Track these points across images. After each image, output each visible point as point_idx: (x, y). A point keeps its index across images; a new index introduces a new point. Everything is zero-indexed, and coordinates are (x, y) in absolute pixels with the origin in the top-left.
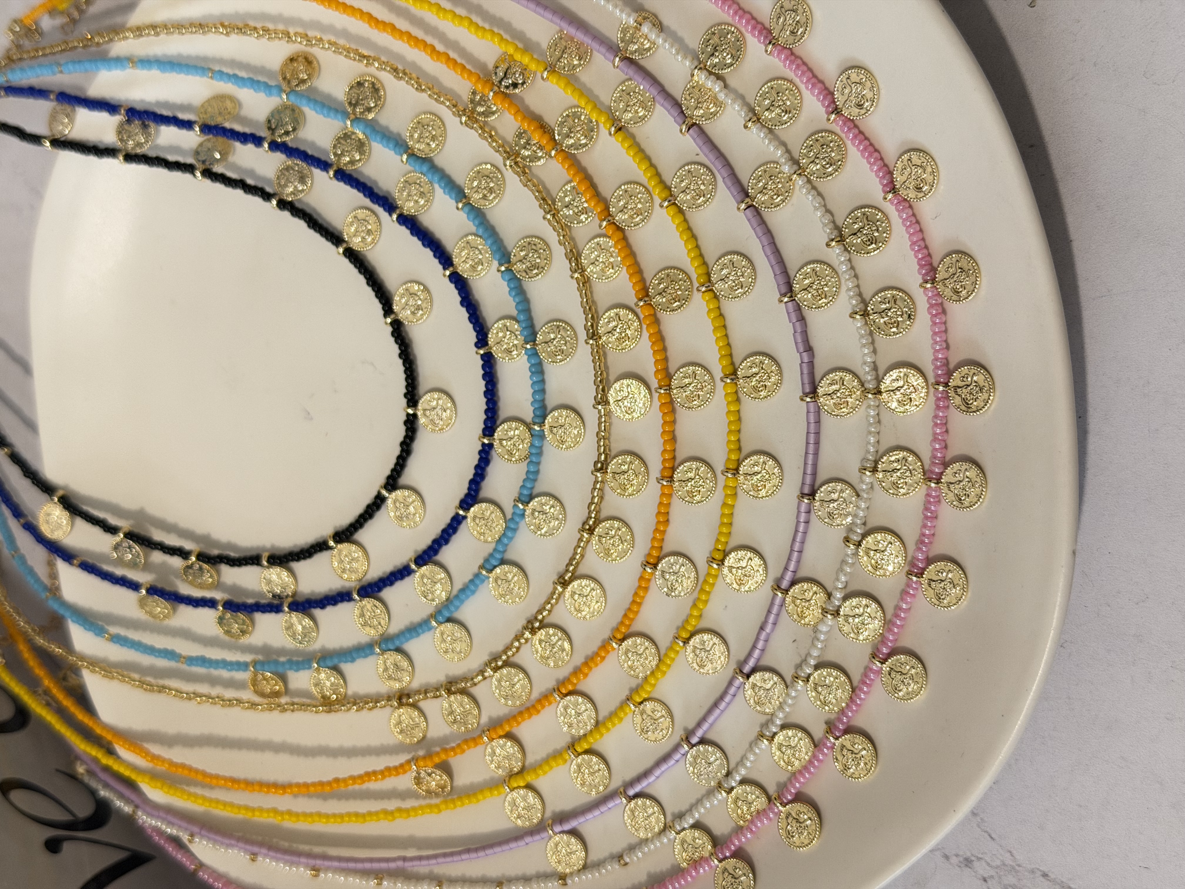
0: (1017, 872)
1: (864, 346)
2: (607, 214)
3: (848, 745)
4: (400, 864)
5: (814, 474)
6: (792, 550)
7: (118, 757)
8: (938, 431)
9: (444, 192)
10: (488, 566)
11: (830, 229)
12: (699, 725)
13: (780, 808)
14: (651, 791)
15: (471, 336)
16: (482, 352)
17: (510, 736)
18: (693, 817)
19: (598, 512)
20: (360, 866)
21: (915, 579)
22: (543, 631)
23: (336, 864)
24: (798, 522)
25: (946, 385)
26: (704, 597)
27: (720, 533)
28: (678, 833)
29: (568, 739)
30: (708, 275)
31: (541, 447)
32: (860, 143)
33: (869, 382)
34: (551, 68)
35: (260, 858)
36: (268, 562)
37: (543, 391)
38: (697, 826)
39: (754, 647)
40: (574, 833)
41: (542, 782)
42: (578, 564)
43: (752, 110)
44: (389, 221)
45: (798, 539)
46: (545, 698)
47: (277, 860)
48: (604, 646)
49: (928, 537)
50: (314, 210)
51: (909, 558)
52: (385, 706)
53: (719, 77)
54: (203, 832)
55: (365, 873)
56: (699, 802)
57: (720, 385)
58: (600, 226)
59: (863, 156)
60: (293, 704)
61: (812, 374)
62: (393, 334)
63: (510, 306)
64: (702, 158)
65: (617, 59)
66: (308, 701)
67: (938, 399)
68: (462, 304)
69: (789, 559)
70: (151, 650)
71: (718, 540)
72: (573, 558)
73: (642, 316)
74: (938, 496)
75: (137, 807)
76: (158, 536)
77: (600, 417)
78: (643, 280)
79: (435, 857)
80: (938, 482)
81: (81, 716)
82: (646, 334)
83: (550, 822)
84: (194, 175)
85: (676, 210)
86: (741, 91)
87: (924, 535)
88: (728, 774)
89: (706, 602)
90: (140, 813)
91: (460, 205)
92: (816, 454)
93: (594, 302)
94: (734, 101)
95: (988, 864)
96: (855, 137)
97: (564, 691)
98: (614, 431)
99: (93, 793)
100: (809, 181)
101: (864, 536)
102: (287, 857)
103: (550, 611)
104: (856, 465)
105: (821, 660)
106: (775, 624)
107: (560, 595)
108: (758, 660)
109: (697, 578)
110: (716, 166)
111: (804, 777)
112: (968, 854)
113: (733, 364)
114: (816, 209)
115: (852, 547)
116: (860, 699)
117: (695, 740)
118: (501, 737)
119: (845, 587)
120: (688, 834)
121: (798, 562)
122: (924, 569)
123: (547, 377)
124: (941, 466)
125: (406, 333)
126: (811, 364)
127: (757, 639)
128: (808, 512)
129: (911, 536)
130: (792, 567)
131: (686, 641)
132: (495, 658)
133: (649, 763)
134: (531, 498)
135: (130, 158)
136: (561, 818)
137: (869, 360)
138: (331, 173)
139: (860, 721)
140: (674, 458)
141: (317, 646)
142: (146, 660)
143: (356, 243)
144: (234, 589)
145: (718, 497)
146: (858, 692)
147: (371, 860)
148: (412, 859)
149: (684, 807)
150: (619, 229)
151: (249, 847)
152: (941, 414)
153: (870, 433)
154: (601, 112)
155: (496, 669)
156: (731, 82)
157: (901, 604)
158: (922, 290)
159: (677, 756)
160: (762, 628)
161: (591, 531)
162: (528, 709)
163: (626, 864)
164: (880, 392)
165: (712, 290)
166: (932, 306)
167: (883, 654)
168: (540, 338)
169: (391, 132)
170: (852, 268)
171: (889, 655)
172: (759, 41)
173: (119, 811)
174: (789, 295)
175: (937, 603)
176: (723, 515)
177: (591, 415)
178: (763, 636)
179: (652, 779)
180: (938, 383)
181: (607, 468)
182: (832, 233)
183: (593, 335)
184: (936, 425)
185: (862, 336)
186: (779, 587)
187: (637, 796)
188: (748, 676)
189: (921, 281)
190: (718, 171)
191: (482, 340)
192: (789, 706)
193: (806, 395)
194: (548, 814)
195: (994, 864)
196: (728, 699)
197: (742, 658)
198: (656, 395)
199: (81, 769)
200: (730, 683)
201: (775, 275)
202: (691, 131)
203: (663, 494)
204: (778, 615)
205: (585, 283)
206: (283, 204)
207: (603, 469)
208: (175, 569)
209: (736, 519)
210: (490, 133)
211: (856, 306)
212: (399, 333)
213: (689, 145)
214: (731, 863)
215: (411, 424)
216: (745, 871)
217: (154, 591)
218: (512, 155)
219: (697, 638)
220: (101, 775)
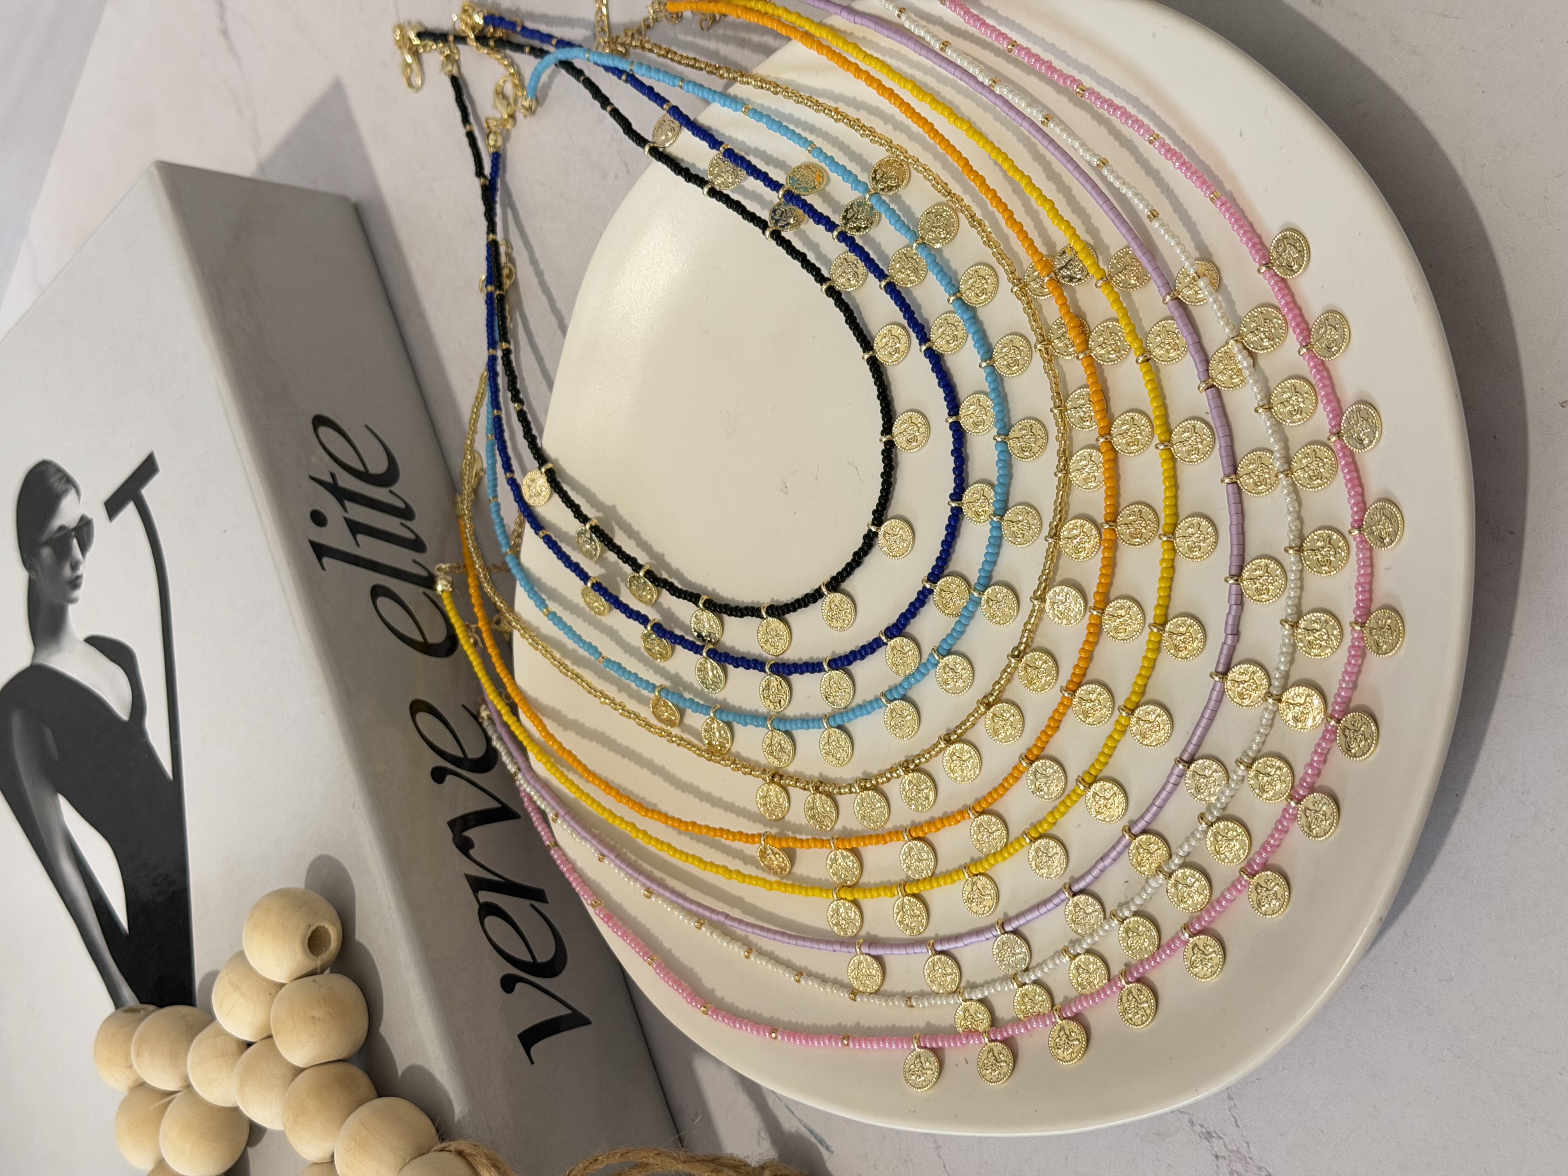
0: (1247, 1163)
1: (1282, 653)
2: (1107, 432)
3: (1135, 992)
4: (722, 919)
5: (1198, 745)
6: (1153, 804)
7: (519, 720)
8: (1316, 758)
9: (974, 345)
10: (889, 695)
11: (1294, 536)
12: (1017, 917)
13: (1058, 1019)
14: (956, 953)
15: (950, 487)
16: (954, 505)
17: (855, 852)
18: (983, 993)
19: (1001, 693)
20: (687, 905)
21: (1245, 877)
22: (915, 775)
23: (667, 894)
24: (1167, 782)
25: (1338, 721)
26: (1062, 809)
27: (1097, 760)
28: (965, 1001)
29: (904, 877)
30: (1175, 525)
31: (973, 613)
32: (1348, 473)
33: (1274, 687)
34: (1107, 279)
35: (606, 861)
36: (704, 604)
37: (994, 563)
38: (983, 1001)
39: (1089, 872)
40: (878, 959)
41: (867, 903)
42: (967, 729)
43: (1268, 395)
44: (917, 350)
45: (1163, 796)
46: (896, 833)
47: (620, 869)
48: (962, 812)
49: (1272, 846)
50: (858, 307)
51: (1250, 856)
52: (757, 776)
53: (1251, 355)
54: (567, 817)
55: (691, 914)
56: (993, 982)
57: (1147, 630)
58: (1097, 440)
59: (1346, 486)
60: (682, 739)
61: (1230, 657)
62: (883, 452)
63: (993, 475)
64: (1209, 418)
65: (1168, 297)
66: (695, 741)
67: (1327, 731)
68: (953, 453)
69: (1148, 810)
70: (578, 639)
71: (1093, 765)
72: (964, 723)
73: (1103, 537)
74: (1294, 815)
75: (519, 769)
76: (620, 539)
77: (1033, 611)
78: (1117, 504)
79: (753, 926)
80: (1299, 802)
81: (500, 669)
82: (1100, 555)
83: (861, 941)
84: (764, 233)
85: (1169, 456)
86: (1267, 374)
87: (1268, 843)
88: (1026, 970)
89: (1063, 814)
90: (520, 776)
91: (984, 364)
92: (1207, 729)
93: (1067, 504)
94: (1256, 382)
95: (1225, 1145)
96: (1347, 466)
97: (914, 835)
98: (1042, 625)
99: (488, 740)
100: (1293, 484)
101: (1219, 819)
102: (629, 871)
103: (927, 760)
104: (1237, 755)
105: (1142, 908)
106: (1115, 860)
107: (941, 750)
108: (1089, 884)
109: (1064, 790)
110: (1220, 432)
111: (1088, 1003)
112: (1212, 1130)
113: (1166, 614)
114: (1289, 513)
115: (1204, 824)
116: (1161, 958)
117: (1008, 928)
118: (845, 849)
119: (1185, 857)
120: (974, 1006)
121: (1155, 815)
122: (1257, 872)
123: (1002, 551)
124: (1306, 790)
125: (896, 456)
126: (1233, 648)
127: (1094, 867)
128: (1180, 776)
129: (1259, 839)
130: (1148, 818)
131: (1033, 840)
132: (867, 777)
133: (963, 930)
134: (949, 653)
135: (714, 193)
136: (873, 941)
137: (1282, 668)
138: (883, 283)
139: (1154, 977)
140: (1084, 675)
141: (720, 695)
142: (571, 645)
143: (882, 355)
144: (667, 614)
145: (1108, 727)
146: (1161, 951)
147: (699, 905)
148: (733, 919)
149: (980, 981)
150: (1113, 449)
151: (599, 847)
152: (1324, 745)
153: (1259, 732)
154: (1136, 337)
155: (865, 789)
156: (1262, 362)
157: (1226, 893)
158: (1351, 629)
159: (989, 935)
160: (1102, 859)
161: (989, 706)
162: (877, 836)
163: (912, 1006)
164: (1280, 701)
165: (1172, 542)
166: (1354, 646)
167: (1195, 929)
168: (1008, 515)
169: (950, 268)
170: (1301, 579)
171: (1200, 933)
172: (1297, 339)
173: (504, 765)
174: (1236, 578)
175: (1256, 906)
176: (1106, 745)
177: (1027, 605)
178: (1101, 866)
179: (960, 944)
180: (1332, 717)
181: (1022, 657)
182: (1294, 540)
183: (1055, 534)
184: (1316, 752)
185: (1284, 644)
186: (1129, 830)
187: (942, 952)
188: (1075, 894)
189: (1353, 620)
190: (1220, 437)
191: (957, 495)
192: (1099, 936)
193: (1217, 673)
194: (863, 933)
195: (1230, 1147)
196: (1050, 906)
197: (1077, 876)
198: (1088, 613)
199: (484, 714)
200: (1057, 894)
201: (1231, 555)
202: (1208, 391)
203: (1061, 703)
204: (1120, 853)
205: (1065, 485)
206: (832, 292)
207: (1019, 657)
208: (623, 576)
209: (1116, 754)
210: (1033, 311)
211: (1290, 615)
212: (889, 453)
213: (1202, 402)
214: (998, 1047)
215: (870, 540)
216: (1007, 1059)
217: (598, 587)
218: (1045, 340)
219: (1043, 842)
220: (499, 728)
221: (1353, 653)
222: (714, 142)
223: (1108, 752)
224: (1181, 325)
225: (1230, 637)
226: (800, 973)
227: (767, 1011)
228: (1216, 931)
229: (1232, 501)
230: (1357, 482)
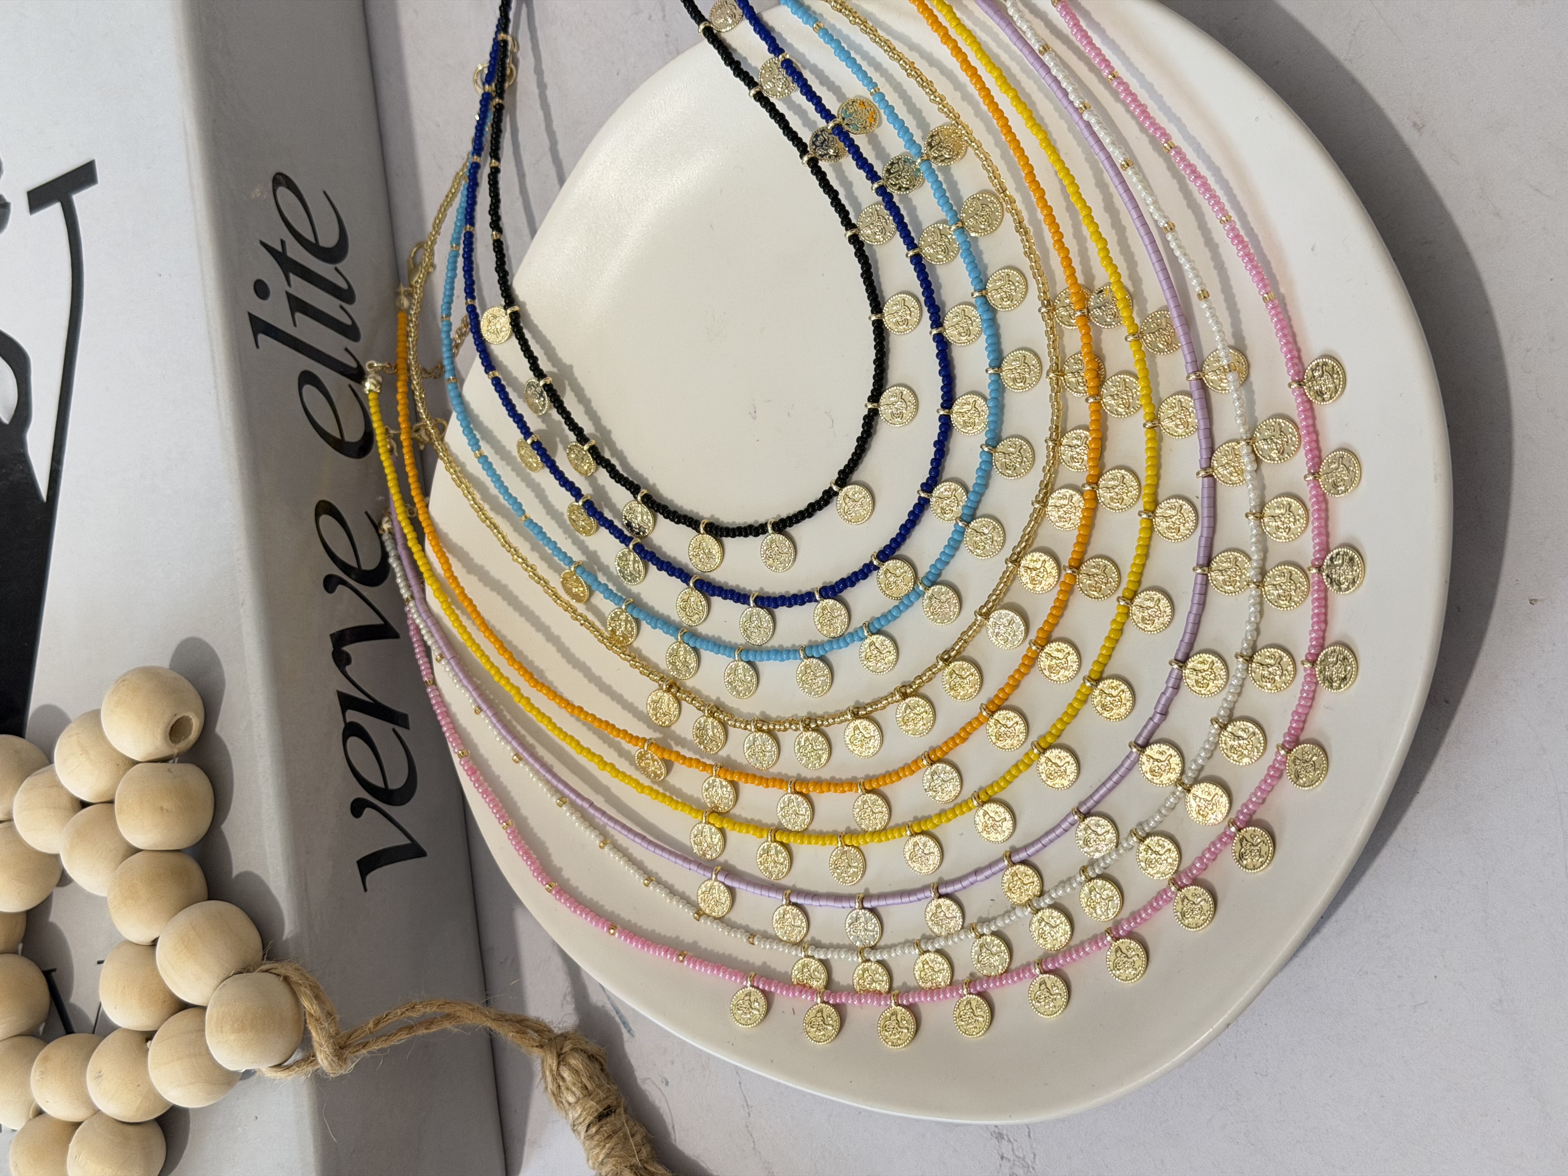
1: (1205, 749)
2: (1094, 482)
3: (974, 1004)
4: (586, 805)
5: (1097, 803)
6: (1039, 840)
7: (423, 550)
8: (1207, 855)
9: (986, 348)
10: (808, 651)
11: (1248, 645)
12: (879, 897)
13: (893, 1004)
14: (809, 910)
15: (924, 475)
16: (923, 495)
17: (734, 785)
18: (826, 955)
19: (919, 687)
20: (555, 782)
21: (1109, 938)
22: (814, 734)
23: (537, 766)
24: (1059, 826)
26: (950, 815)
27: (997, 782)
28: (807, 956)
29: (776, 822)
30: (1135, 594)
31: (912, 603)
32: (1318, 607)
33: (1187, 777)
34: (1138, 336)
35: (482, 715)
36: (643, 498)
37: (947, 564)
38: (825, 963)
39: (960, 880)
40: (731, 891)
41: (734, 835)
42: (876, 710)
43: (1262, 505)
44: (927, 331)
45: (1051, 836)
46: (780, 781)
47: (494, 726)
48: (851, 783)
49: (1142, 919)
50: (876, 262)
51: (1118, 918)
52: (654, 680)
53: (1258, 460)
54: (452, 661)
55: (555, 790)
56: (837, 947)
57: (1079, 680)
58: (1083, 486)
59: (1312, 618)
60: (586, 620)
61: (1152, 734)
62: (865, 418)
63: (971, 480)
64: (1198, 503)
65: (1193, 376)
66: (598, 624)
67: (1225, 834)
68: (935, 444)
69: (1033, 844)
70: (505, 490)
71: (991, 787)
72: (876, 703)
73: (1062, 579)
74: (1171, 898)
75: (412, 597)
76: (570, 402)
77: (974, 624)
78: (1084, 552)
79: (616, 822)
80: (1180, 889)
81: (415, 492)
82: (1054, 595)
83: (719, 868)
84: (801, 157)
85: (1149, 526)
86: (1267, 482)
87: (1139, 913)
88: (873, 948)
89: (949, 819)
90: (411, 604)
91: (991, 371)
92: (1110, 790)
93: (1036, 533)
94: (1254, 488)
96: (1318, 599)
97: (798, 789)
98: (978, 637)
99: (385, 556)
100: (1261, 597)
101: (1099, 877)
102: (503, 732)
103: (829, 725)
104: (1132, 825)
105: (1002, 931)
106: (987, 878)
107: (846, 720)
108: (956, 892)
109: (956, 797)
110: (1204, 521)
111: (926, 998)
113: (1102, 672)
114: (1249, 622)
115: (1083, 877)
116: (1007, 982)
117: (867, 905)
118: (726, 779)
119: (1056, 899)
120: (814, 964)
121: (1038, 851)
122: (1121, 937)
123: (958, 554)
124: (1190, 880)
125: (877, 423)
126: (1157, 726)
127: (966, 877)
128: (1072, 825)
129: (1133, 904)
130: (1030, 851)
131: (914, 834)
132: (765, 719)
133: (822, 889)
134: (879, 632)
135: (761, 98)
136: (729, 871)
137: (1199, 761)
138: (911, 253)
139: (996, 994)
140: (1006, 700)
141: (635, 588)
142: (494, 490)
143: (889, 322)
144: (599, 490)
145: (1015, 756)
146: (1009, 975)
147: (566, 785)
148: (598, 809)
149: (825, 941)
150: (1096, 499)
151: (479, 700)
152: (1218, 845)
153: (1160, 812)
154: (1150, 403)
155: (760, 730)
156: (1265, 469)
157: (1086, 945)
158: (1276, 750)
159: (846, 904)
160: (976, 873)
161: (905, 696)
162: (761, 778)
163: (753, 944)
164: (1189, 791)
165: (1128, 609)
166: (1272, 767)
167: (1047, 967)
168: (974, 524)
169: (981, 260)
170: (1242, 686)
171: (1049, 972)
172: (1307, 463)
173: (397, 588)
174: (1179, 664)
175: (1112, 968)
176: (1009, 772)
177: (968, 615)
178: (972, 879)
179: (815, 903)
180: (1234, 823)
181: (951, 662)
182: (1246, 650)
183: (1016, 560)
184: (1209, 849)
185: (1208, 741)
186: (1010, 857)
187: (795, 905)
188: (940, 896)
189: (1280, 743)
190: (1202, 527)
191: (929, 486)
192: (953, 941)
193: (1136, 745)
194: (722, 859)
196: (913, 898)
197: (946, 878)
198: (1026, 645)
199: (386, 526)
200: (923, 889)
201: (1182, 640)
202: (1206, 479)
203: (977, 719)
204: (994, 874)
205: (1038, 517)
206: (855, 240)
207: (947, 661)
208: (565, 441)
209: (1016, 782)
210: (1055, 334)
211: (1222, 717)
212: (870, 421)
213: (1197, 487)
214: (829, 1010)
215: (828, 496)
216: (834, 1024)
217: (538, 446)
218: (1059, 370)
219: (924, 839)
220: (400, 548)
221: (1272, 773)
222: (775, 48)
223: (1008, 778)
224: (1198, 407)
225: (1158, 716)
226: (651, 877)
227: (609, 906)
228: (1066, 974)
229: (1197, 591)
230: (1323, 618)
